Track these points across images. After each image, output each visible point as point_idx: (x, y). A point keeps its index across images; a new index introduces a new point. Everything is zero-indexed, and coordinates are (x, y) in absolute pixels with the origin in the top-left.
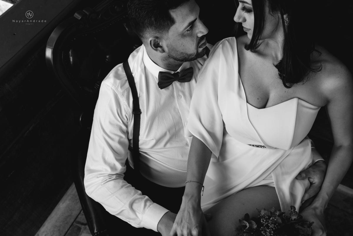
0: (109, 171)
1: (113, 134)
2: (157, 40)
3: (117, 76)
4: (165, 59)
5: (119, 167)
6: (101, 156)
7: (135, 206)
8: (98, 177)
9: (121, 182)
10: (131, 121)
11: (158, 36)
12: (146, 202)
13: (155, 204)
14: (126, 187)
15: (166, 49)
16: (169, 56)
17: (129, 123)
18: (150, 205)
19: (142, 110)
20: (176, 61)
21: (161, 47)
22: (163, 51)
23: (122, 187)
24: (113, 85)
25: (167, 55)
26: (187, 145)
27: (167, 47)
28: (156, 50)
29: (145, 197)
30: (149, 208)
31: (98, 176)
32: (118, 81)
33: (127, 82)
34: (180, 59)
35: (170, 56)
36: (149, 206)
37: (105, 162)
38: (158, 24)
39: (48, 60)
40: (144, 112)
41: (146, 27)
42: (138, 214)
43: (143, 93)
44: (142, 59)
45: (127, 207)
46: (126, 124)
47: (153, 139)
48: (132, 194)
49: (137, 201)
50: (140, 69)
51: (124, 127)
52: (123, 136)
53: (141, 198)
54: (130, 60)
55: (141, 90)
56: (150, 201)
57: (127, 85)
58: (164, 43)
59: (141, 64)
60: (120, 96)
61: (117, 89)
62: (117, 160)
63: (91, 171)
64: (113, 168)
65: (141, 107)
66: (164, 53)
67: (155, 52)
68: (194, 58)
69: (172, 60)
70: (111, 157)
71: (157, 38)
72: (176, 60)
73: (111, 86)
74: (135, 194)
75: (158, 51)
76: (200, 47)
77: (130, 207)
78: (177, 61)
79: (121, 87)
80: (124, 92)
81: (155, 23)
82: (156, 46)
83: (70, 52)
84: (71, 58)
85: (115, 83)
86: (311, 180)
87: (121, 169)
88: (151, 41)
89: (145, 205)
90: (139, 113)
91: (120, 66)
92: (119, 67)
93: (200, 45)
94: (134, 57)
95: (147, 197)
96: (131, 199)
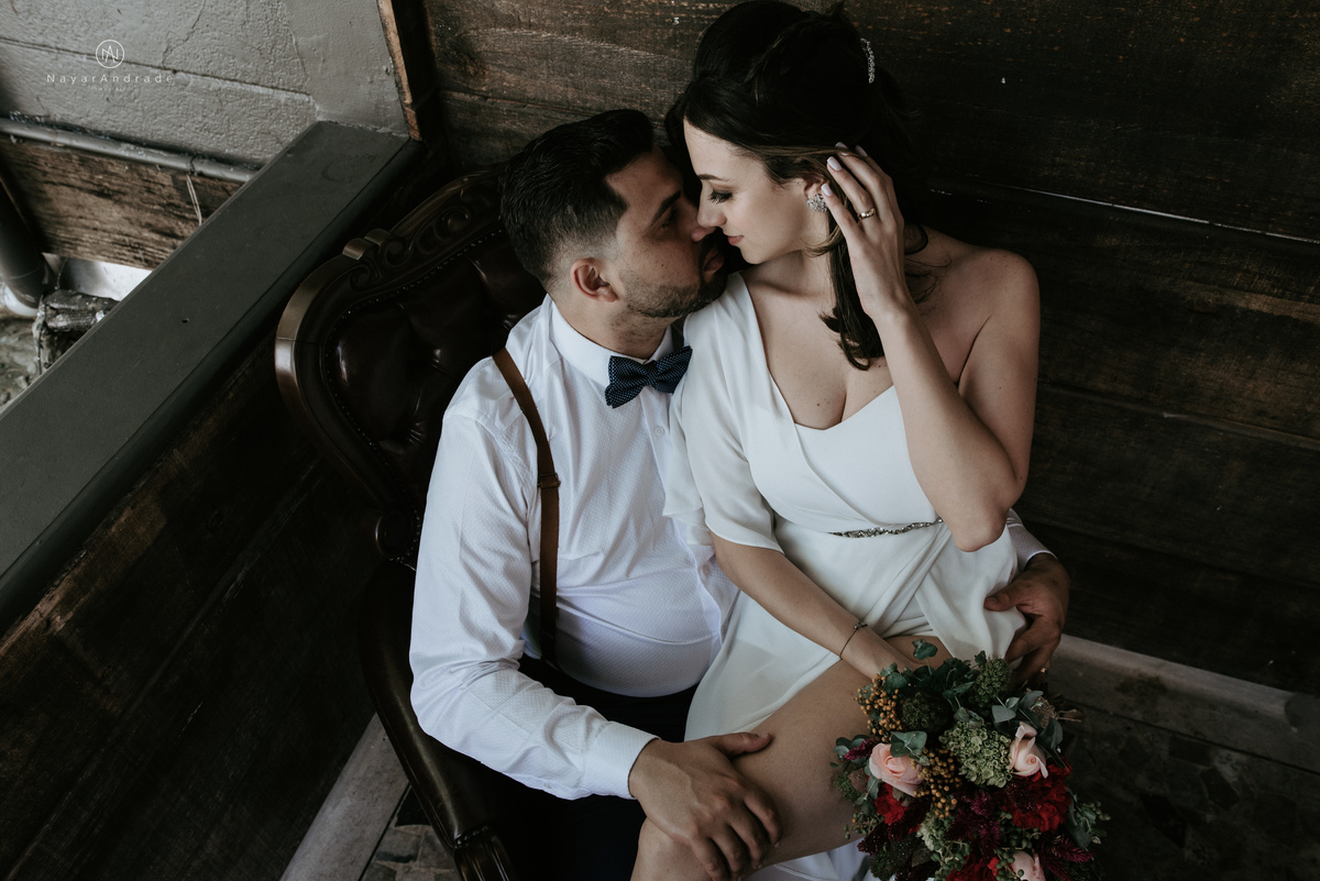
0: (482, 653)
1: (490, 550)
2: (591, 268)
3: (485, 390)
4: (618, 320)
5: (510, 642)
6: (456, 615)
7: (561, 735)
8: (451, 672)
9: (515, 677)
10: (536, 509)
11: (593, 256)
12: (589, 720)
13: (615, 724)
14: (530, 689)
15: (620, 288)
16: (629, 306)
17: (530, 516)
18: (603, 727)
19: (561, 477)
20: (650, 319)
21: (607, 285)
22: (614, 296)
23: (519, 688)
24: (480, 413)
25: (625, 304)
26: (688, 563)
27: (622, 279)
28: (595, 296)
29: (584, 710)
30: (599, 736)
31: (453, 669)
32: (492, 403)
33: (515, 402)
34: (661, 307)
35: (632, 309)
36: (600, 731)
37: (471, 629)
38: (586, 219)
39: (286, 376)
40: (567, 479)
41: (557, 238)
42: (570, 756)
43: (559, 428)
44: (551, 339)
45: (538, 738)
46: (523, 517)
47: (596, 554)
48: (549, 704)
49: (564, 722)
50: (546, 365)
51: (519, 528)
52: (517, 554)
53: (574, 713)
54: (512, 345)
55: (555, 420)
56: (598, 717)
57: (516, 410)
58: (611, 274)
59: (549, 352)
60: (500, 443)
61: (491, 422)
62: (503, 623)
63: (429, 662)
64: (493, 643)
65: (558, 469)
66: (616, 303)
67: (592, 301)
68: (696, 300)
69: (637, 319)
70: (483, 614)
71: (591, 260)
72: (650, 315)
73: (473, 416)
74: (556, 705)
75: (601, 298)
76: (707, 269)
77: (547, 740)
78: (653, 316)
79: (502, 418)
80: (511, 429)
81: (576, 220)
82: (593, 284)
83: (339, 349)
84: (343, 364)
85: (483, 408)
86: (1029, 610)
87: (515, 648)
88: (576, 273)
89: (589, 730)
90: (555, 484)
91: (486, 364)
92: (486, 367)
93: (706, 262)
94: (521, 337)
95: (590, 710)
96: (548, 717)
